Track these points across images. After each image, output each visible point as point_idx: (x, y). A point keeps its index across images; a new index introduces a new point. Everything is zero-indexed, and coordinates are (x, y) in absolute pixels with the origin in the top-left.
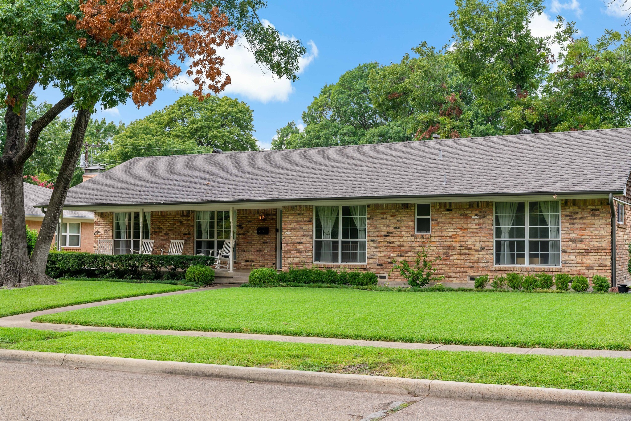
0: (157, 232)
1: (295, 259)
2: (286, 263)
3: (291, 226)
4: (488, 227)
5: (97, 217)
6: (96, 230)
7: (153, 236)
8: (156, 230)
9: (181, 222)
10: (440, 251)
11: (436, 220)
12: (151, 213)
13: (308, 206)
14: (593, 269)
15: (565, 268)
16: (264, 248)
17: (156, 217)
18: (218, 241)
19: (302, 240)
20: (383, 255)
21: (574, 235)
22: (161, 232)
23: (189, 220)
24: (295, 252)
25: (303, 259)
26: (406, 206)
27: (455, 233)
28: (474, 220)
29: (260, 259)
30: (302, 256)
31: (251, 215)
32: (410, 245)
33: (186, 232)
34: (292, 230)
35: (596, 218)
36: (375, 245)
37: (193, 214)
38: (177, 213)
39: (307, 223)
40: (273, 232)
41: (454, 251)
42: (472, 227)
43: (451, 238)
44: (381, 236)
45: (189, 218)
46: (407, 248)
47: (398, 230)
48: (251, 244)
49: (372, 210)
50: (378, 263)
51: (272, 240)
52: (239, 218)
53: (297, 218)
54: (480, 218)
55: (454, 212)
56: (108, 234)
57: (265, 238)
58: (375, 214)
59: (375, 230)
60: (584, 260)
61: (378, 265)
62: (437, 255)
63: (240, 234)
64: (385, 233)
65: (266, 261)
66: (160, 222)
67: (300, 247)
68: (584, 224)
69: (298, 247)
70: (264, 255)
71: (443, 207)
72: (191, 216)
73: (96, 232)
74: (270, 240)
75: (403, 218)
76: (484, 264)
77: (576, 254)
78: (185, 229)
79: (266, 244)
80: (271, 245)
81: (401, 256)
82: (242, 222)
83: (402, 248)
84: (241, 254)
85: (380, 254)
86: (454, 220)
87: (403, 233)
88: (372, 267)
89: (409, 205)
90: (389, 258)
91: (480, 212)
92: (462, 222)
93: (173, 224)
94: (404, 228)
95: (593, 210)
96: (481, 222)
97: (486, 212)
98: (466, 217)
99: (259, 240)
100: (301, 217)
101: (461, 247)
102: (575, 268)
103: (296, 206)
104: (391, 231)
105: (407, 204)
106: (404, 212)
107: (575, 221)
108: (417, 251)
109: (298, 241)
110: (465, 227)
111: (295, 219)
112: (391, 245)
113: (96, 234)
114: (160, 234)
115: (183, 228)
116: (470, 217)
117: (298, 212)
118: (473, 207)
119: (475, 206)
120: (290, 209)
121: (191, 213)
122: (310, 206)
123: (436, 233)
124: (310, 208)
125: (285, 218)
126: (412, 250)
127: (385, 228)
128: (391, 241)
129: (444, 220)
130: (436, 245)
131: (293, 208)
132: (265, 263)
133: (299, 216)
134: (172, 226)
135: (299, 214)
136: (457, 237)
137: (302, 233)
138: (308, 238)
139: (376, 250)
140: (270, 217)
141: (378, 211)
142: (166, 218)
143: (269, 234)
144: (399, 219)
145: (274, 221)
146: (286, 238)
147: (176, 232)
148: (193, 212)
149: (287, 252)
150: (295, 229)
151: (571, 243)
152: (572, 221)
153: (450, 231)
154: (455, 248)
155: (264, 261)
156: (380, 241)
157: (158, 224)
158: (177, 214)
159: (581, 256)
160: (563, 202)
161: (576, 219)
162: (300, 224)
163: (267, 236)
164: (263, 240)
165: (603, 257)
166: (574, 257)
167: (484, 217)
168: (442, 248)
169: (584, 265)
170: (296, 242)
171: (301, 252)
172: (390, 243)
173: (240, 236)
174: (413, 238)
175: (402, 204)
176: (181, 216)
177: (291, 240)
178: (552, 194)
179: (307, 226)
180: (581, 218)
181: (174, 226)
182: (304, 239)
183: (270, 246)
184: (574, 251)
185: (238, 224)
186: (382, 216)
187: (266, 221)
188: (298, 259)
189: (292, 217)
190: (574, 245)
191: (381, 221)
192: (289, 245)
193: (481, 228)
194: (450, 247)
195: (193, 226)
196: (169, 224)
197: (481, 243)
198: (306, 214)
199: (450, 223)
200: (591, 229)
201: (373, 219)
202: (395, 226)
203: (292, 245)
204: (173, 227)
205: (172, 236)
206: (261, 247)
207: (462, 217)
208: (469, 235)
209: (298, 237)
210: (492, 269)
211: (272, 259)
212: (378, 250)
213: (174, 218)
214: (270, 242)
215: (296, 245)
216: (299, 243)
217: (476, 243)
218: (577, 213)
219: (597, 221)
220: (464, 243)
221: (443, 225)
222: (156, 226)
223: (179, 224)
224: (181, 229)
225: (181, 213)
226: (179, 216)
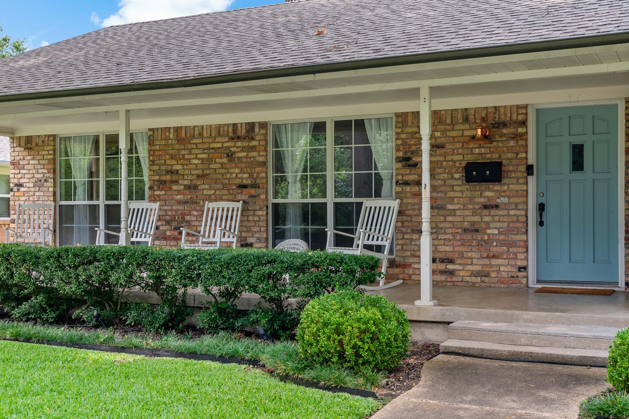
0: (165, 182)
5: (17, 149)
6: (16, 181)
7: (157, 193)
8: (164, 178)
9: (230, 156)
12: (151, 133)
16: (488, 223)
17: (163, 142)
18: (336, 204)
22: (176, 182)
23: (253, 148)
29: (474, 255)
31: (441, 127)
33: (245, 182)
37: (263, 131)
38: (219, 130)
40: (519, 175)
45: (254, 143)
48: (442, 212)
51: (512, 200)
52: (403, 136)
56: (44, 189)
57: (489, 194)
63: (406, 183)
65: (494, 262)
66: (172, 157)
70: (486, 242)
72: (258, 138)
73: (16, 185)
74: (506, 200)
78: (242, 172)
79: (493, 212)
80: (512, 213)
82: (413, 148)
84: (411, 240)
93: (210, 160)
99: (471, 199)
113: (15, 189)
114: (175, 187)
115: (237, 171)
121: (257, 130)
132: (491, 266)
134: (206, 166)
140: (505, 131)
142: (189, 146)
143: (504, 181)
145: (522, 142)
147: (216, 181)
148: (264, 125)
155: (486, 261)
157: (168, 162)
158: (219, 134)
163: (497, 187)
164: (482, 200)
173: (408, 188)
176: (231, 138)
181: (212, 166)
183: (508, 215)
185: (401, 154)
187: (495, 144)
195: (264, 164)
196: (196, 161)
204: (209, 169)
205: (205, 192)
206: (476, 219)
211: (515, 254)
213: (212, 146)
214: (509, 203)
222: (163, 168)
223: (225, 160)
224: (231, 174)
225: (231, 129)
226: (223, 139)
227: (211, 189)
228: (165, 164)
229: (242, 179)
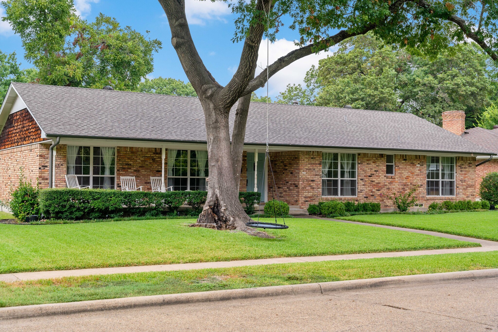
0: (125, 168)
1: (309, 194)
2: (302, 197)
3: (306, 167)
4: (424, 172)
5: (44, 149)
6: (43, 164)
7: (121, 172)
8: (124, 167)
9: (154, 160)
10: (400, 187)
11: (398, 166)
12: (118, 148)
13: (319, 152)
14: (469, 197)
15: (458, 197)
17: (124, 152)
18: (191, 178)
19: (314, 179)
20: (368, 190)
21: (462, 177)
22: (130, 168)
24: (310, 188)
25: (315, 194)
26: (382, 156)
27: (408, 175)
28: (417, 167)
30: (314, 192)
32: (384, 183)
33: (159, 170)
34: (307, 171)
35: (471, 168)
36: (363, 183)
37: (166, 152)
38: (149, 150)
39: (318, 165)
41: (408, 187)
42: (417, 172)
43: (406, 178)
44: (367, 176)
46: (382, 185)
47: (377, 172)
49: (362, 157)
50: (365, 196)
53: (311, 161)
54: (420, 166)
55: (407, 162)
56: (60, 169)
58: (363, 160)
59: (363, 172)
60: (466, 192)
61: (365, 197)
62: (399, 190)
64: (369, 174)
66: (129, 159)
67: (313, 184)
68: (466, 171)
69: (311, 184)
71: (402, 158)
73: (43, 166)
75: (380, 164)
76: (422, 195)
77: (462, 189)
78: (158, 166)
80: (243, 182)
81: (379, 190)
83: (379, 185)
85: (366, 190)
86: (408, 167)
87: (380, 174)
88: (361, 199)
89: (384, 155)
90: (372, 192)
91: (421, 162)
92: (411, 168)
93: (145, 161)
94: (381, 171)
95: (469, 163)
96: (421, 169)
97: (423, 162)
98: (413, 164)
100: (314, 160)
101: (411, 184)
102: (462, 197)
103: (310, 152)
104: (373, 173)
105: (382, 154)
106: (381, 160)
107: (463, 169)
108: (388, 187)
109: (311, 179)
110: (413, 171)
111: (309, 162)
112: (373, 183)
113: (42, 168)
114: (129, 171)
115: (156, 165)
116: (416, 165)
117: (312, 156)
118: (417, 158)
119: (418, 158)
120: (306, 153)
122: (320, 152)
123: (398, 175)
124: (320, 154)
125: (302, 161)
126: (385, 187)
127: (369, 171)
128: (373, 180)
129: (402, 166)
130: (398, 183)
131: (308, 153)
133: (312, 160)
134: (143, 163)
135: (312, 158)
136: (409, 178)
137: (315, 173)
138: (319, 177)
139: (363, 187)
141: (365, 158)
142: (136, 155)
144: (378, 164)
146: (303, 177)
147: (147, 169)
148: (167, 150)
149: (303, 188)
150: (309, 170)
151: (460, 182)
152: (461, 169)
153: (406, 174)
154: (408, 185)
156: (366, 180)
157: (126, 160)
159: (464, 190)
160: (457, 158)
161: (462, 168)
162: (313, 166)
165: (473, 190)
166: (462, 190)
167: (422, 165)
168: (401, 185)
169: (466, 195)
170: (310, 180)
171: (314, 188)
172: (372, 181)
174: (385, 178)
175: (380, 154)
176: (154, 153)
177: (306, 178)
178: (470, 153)
179: (318, 168)
180: (465, 168)
181: (146, 163)
182: (316, 178)
183: (242, 183)
184: (462, 187)
186: (368, 162)
188: (312, 194)
189: (307, 160)
190: (462, 184)
191: (367, 165)
192: (304, 182)
193: (421, 172)
194: (405, 185)
195: (167, 163)
196: (139, 161)
197: (421, 182)
198: (317, 158)
199: (405, 168)
200: (469, 174)
201: (362, 164)
202: (375, 169)
203: (307, 182)
204: (145, 164)
205: (143, 173)
207: (412, 165)
208: (415, 177)
209: (312, 177)
210: (426, 199)
212: (365, 187)
213: (146, 155)
215: (310, 182)
216: (312, 181)
217: (418, 182)
218: (463, 165)
219: (471, 170)
220: (412, 182)
221: (402, 170)
222: (125, 162)
223: (151, 161)
224: (154, 166)
225: (154, 150)
226: (151, 153)
227: (145, 172)
228: (125, 161)
229: (158, 168)
